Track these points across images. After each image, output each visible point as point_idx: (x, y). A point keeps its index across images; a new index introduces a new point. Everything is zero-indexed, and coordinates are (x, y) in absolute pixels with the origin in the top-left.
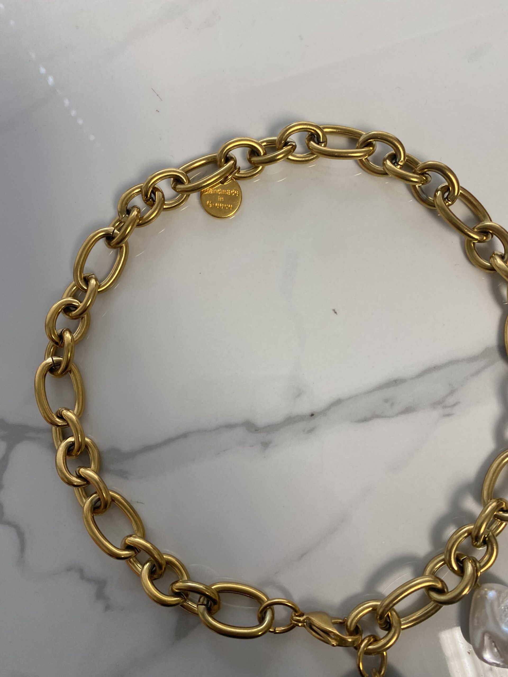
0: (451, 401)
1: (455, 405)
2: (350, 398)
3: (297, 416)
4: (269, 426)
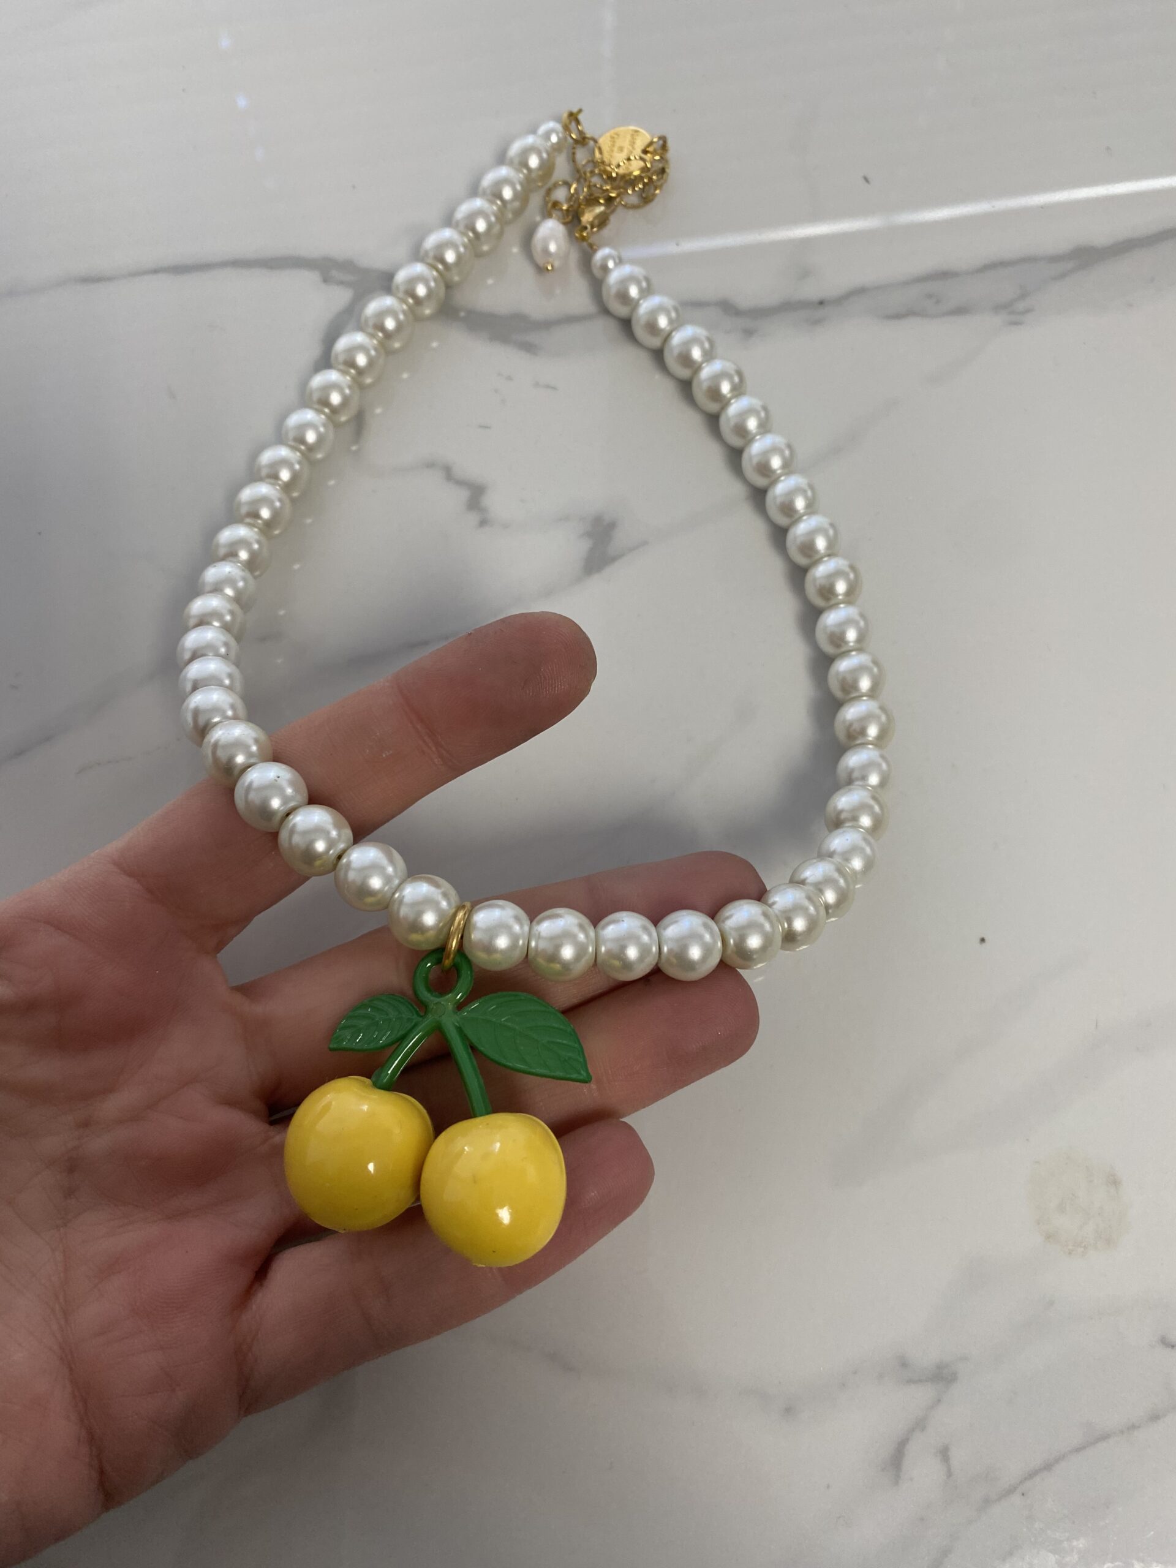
0: (1021, 306)
1: (1027, 311)
2: (878, 288)
3: (800, 302)
4: (756, 310)
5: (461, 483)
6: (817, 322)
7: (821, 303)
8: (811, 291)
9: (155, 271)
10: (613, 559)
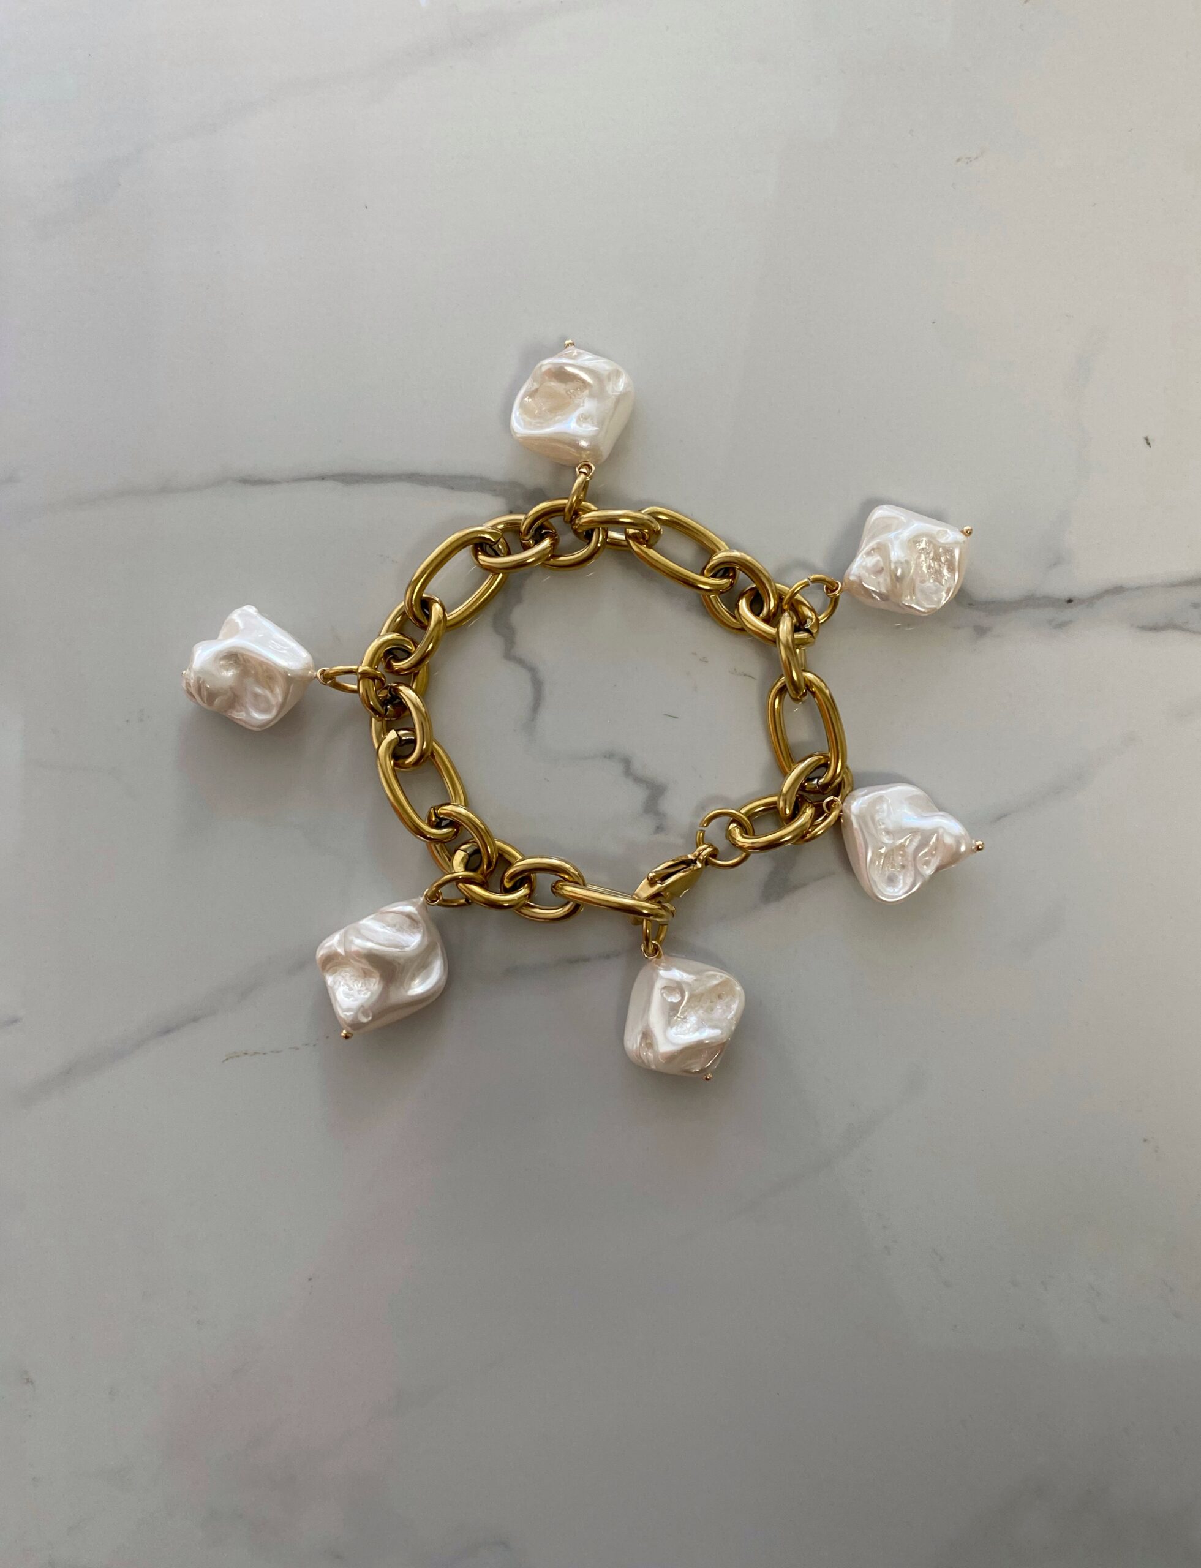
2: (1138, 588)
3: (1044, 597)
4: (993, 602)
5: (639, 780)
6: (1061, 625)
7: (1070, 601)
8: (1059, 585)
9: (323, 478)
10: (796, 888)
